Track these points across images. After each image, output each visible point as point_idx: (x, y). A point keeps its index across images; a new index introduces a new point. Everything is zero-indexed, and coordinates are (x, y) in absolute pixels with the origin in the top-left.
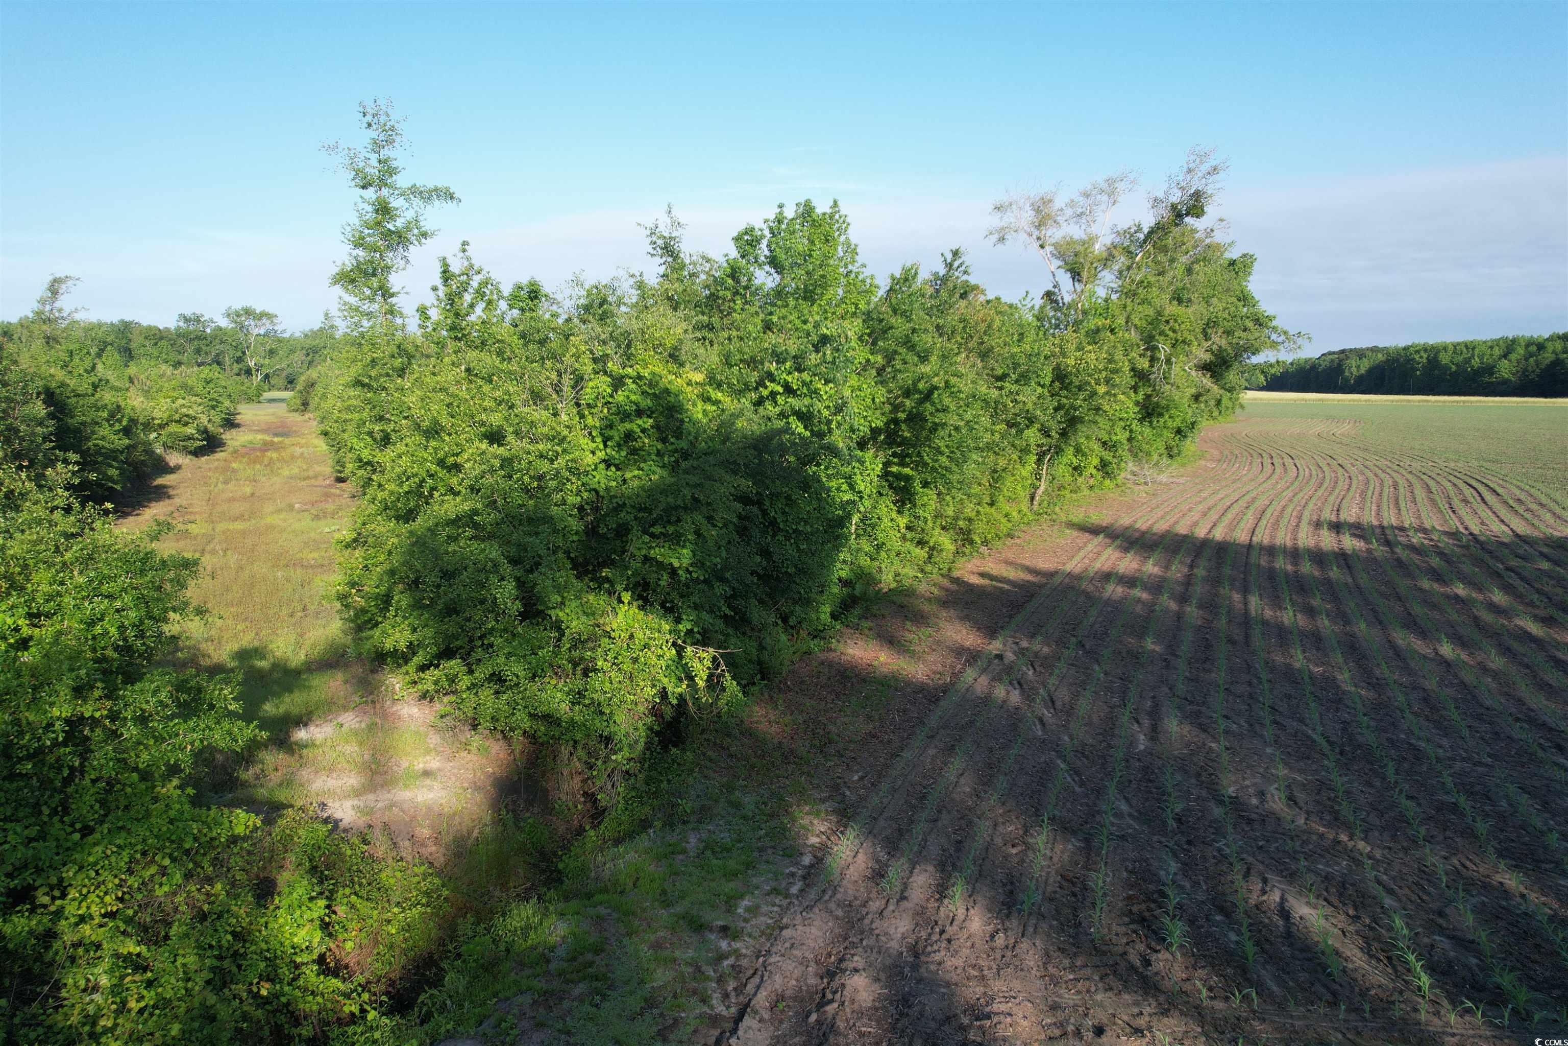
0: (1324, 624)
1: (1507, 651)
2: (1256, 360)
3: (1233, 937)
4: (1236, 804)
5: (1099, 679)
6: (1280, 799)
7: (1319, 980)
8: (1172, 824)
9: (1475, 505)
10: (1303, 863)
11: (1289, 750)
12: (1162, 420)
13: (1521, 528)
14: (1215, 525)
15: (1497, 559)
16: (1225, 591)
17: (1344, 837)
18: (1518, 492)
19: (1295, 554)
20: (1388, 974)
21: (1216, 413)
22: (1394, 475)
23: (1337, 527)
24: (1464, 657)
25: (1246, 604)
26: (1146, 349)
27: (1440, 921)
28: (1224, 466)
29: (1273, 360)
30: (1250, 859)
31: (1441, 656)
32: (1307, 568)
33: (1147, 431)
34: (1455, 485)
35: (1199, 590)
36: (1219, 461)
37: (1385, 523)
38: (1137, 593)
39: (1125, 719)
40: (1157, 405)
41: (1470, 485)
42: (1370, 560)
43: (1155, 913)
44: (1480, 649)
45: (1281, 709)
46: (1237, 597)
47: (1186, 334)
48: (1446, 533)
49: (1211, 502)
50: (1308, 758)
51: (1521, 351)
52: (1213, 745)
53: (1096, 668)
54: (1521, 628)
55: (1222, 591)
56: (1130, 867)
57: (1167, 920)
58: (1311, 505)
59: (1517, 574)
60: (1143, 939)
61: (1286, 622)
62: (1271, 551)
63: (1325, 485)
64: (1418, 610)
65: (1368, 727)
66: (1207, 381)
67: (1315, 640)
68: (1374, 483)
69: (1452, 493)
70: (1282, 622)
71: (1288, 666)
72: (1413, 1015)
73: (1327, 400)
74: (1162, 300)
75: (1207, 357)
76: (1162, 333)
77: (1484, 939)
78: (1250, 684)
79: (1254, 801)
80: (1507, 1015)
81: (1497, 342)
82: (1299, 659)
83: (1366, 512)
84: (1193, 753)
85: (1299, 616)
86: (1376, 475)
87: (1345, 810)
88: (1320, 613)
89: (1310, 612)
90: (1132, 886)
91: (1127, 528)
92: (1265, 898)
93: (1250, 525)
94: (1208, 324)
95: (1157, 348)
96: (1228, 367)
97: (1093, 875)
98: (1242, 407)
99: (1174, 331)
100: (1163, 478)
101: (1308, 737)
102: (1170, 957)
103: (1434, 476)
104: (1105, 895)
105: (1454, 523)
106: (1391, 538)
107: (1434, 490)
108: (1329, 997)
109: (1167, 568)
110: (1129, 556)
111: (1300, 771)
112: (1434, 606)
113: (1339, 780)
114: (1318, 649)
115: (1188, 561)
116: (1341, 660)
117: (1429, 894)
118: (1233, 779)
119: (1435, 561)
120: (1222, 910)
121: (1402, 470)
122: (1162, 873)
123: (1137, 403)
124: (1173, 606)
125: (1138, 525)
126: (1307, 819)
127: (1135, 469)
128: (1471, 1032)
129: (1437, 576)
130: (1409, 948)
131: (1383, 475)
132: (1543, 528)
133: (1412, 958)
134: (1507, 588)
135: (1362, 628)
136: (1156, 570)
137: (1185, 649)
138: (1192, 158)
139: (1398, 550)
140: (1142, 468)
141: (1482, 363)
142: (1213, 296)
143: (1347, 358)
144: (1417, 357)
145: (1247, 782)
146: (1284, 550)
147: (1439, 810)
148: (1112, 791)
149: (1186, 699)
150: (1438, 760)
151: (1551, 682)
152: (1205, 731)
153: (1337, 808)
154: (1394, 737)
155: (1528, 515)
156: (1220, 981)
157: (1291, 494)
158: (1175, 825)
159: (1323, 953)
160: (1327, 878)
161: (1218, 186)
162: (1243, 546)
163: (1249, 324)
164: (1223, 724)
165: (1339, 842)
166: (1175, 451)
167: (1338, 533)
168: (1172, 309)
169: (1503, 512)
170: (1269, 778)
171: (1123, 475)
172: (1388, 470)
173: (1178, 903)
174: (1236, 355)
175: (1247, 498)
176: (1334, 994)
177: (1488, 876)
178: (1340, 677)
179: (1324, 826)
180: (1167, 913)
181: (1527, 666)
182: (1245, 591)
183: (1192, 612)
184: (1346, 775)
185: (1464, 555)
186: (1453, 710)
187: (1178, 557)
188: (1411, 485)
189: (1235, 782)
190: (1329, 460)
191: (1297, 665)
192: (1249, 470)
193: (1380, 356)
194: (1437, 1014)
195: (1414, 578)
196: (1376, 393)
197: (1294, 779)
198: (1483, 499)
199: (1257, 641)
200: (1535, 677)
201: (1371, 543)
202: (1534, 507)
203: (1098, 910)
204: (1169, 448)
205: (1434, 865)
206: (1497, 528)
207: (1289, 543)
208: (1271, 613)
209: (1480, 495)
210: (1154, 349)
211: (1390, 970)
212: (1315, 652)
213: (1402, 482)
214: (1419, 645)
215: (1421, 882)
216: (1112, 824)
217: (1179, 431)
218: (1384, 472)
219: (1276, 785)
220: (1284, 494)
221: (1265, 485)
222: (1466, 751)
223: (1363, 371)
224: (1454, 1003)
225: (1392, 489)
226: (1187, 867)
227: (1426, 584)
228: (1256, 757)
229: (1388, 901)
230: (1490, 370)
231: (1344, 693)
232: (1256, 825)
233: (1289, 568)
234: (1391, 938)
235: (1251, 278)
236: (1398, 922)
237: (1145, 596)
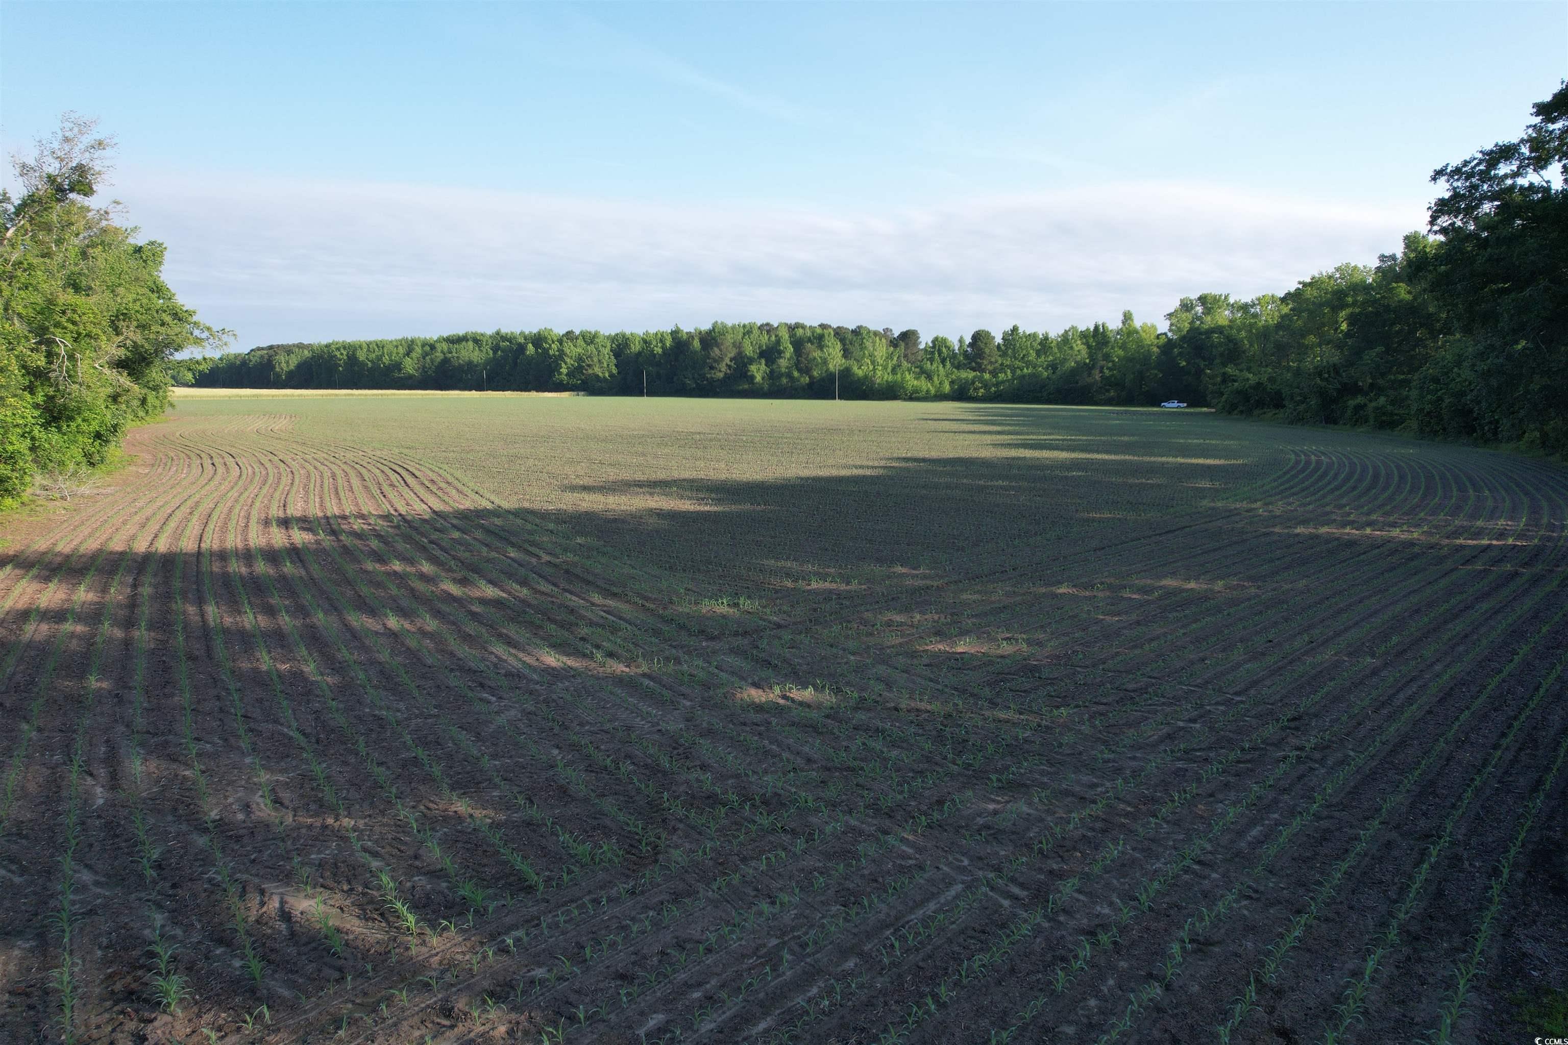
0: (286, 621)
1: (437, 614)
2: (179, 356)
3: (237, 963)
4: (221, 825)
5: (30, 740)
6: (266, 805)
7: (325, 964)
8: (150, 873)
9: (400, 488)
10: (297, 859)
11: (268, 753)
12: (73, 425)
13: (438, 506)
14: (156, 536)
15: (423, 534)
16: (178, 605)
17: (330, 821)
18: (430, 474)
19: (247, 555)
20: (382, 929)
21: (141, 413)
22: (333, 467)
23: (285, 523)
24: (407, 625)
25: (203, 616)
26: (40, 343)
27: (417, 863)
28: (160, 470)
29: (199, 357)
30: (245, 877)
31: (389, 629)
32: (261, 567)
33: (55, 437)
34: (383, 472)
35: (146, 611)
36: (153, 465)
37: (329, 514)
38: (68, 627)
39: (74, 776)
40: (65, 407)
41: (395, 471)
42: (320, 552)
43: (144, 980)
44: (418, 616)
45: (254, 715)
46: (191, 609)
47: (90, 327)
48: (381, 517)
49: (148, 511)
50: (288, 756)
51: (418, 350)
52: (187, 773)
53: (25, 726)
54: (445, 591)
55: (174, 606)
56: (105, 941)
57: (160, 981)
58: (257, 504)
59: (438, 545)
60: (133, 1015)
61: (248, 626)
62: (222, 556)
63: (270, 482)
64: (365, 590)
65: (337, 711)
66: (125, 380)
67: (277, 638)
68: (314, 474)
69: (381, 480)
70: (243, 627)
71: (256, 671)
72: (406, 954)
73: (261, 396)
74: (53, 286)
75: (122, 353)
76: (57, 325)
77: (449, 863)
78: (218, 698)
79: (240, 816)
80: (470, 918)
81: (400, 342)
82: (265, 661)
83: (311, 505)
84: (164, 788)
85: (260, 618)
86: (315, 468)
87: (328, 795)
88: (280, 611)
89: (271, 611)
90: (108, 963)
91: (44, 553)
92: (264, 909)
93: (197, 531)
94: (117, 316)
95: (54, 341)
96: (149, 364)
97: (55, 973)
98: (172, 405)
99: (74, 323)
100: (85, 489)
101: (284, 735)
102: (170, 1018)
103: (365, 464)
104: (75, 988)
105: (386, 507)
106: (335, 527)
107: (366, 478)
108: (337, 975)
109: (104, 590)
110: (52, 586)
111: (281, 771)
112: (379, 585)
113: (318, 769)
114: (283, 647)
115: (130, 580)
116: (304, 652)
117: (406, 843)
118: (214, 801)
119: (374, 544)
120: (220, 941)
121: (338, 462)
122: (147, 932)
123: (36, 406)
124: (119, 633)
125: (59, 548)
126: (295, 816)
127: (45, 483)
128: (448, 945)
129: (379, 558)
130: (396, 897)
131: (321, 468)
132: (451, 502)
133: (399, 905)
134: (433, 560)
135: (320, 618)
136: (91, 596)
137: (139, 677)
138: (68, 125)
139: (343, 537)
140: (56, 481)
141: (391, 360)
142: (120, 285)
143: (276, 354)
144: (338, 354)
145: (230, 800)
146: (236, 553)
147: (404, 767)
148: (67, 863)
149: (148, 732)
150: (398, 723)
151: (471, 632)
152: (175, 760)
153: (320, 795)
154: (361, 713)
155: (440, 494)
156: (229, 1016)
157: (236, 494)
158: (154, 874)
159: (326, 937)
160: (321, 865)
161: (107, 163)
162: (192, 555)
163: (167, 318)
164: (194, 748)
165: (327, 827)
166: (97, 457)
167: (287, 528)
168: (67, 297)
169: (422, 492)
170: (252, 788)
171: (29, 490)
172: (326, 462)
173: (171, 957)
174: (156, 351)
175: (189, 503)
176: (340, 970)
177: (446, 810)
178: (306, 669)
179: (311, 817)
180: (160, 974)
181: (454, 623)
182: (200, 601)
183: (143, 636)
184: (324, 762)
185: (397, 535)
186: (404, 676)
187: (117, 578)
188: (346, 474)
189: (218, 804)
190: (271, 456)
191: (264, 668)
192: (188, 473)
193: (306, 352)
194: (424, 943)
195: (359, 562)
196: (307, 388)
197: (277, 781)
198: (405, 483)
199: (220, 650)
200: (459, 631)
201: (318, 534)
202: (443, 485)
203: (67, 1011)
204: (88, 456)
205: (406, 817)
206: (419, 507)
207: (240, 545)
208: (231, 620)
209: (404, 480)
210: (50, 343)
211: (384, 924)
212: (279, 650)
213: (339, 473)
214: (370, 623)
215: (398, 835)
216: (73, 903)
217: (98, 436)
218: (322, 464)
219: (260, 793)
220: (230, 494)
221: (207, 487)
222: (418, 708)
223: (292, 366)
224: (433, 925)
225: (331, 480)
226: (175, 916)
227: (370, 566)
228: (236, 771)
229: (375, 864)
230: (398, 366)
231: (312, 683)
232: (246, 840)
233: (244, 570)
234: (381, 896)
235: (162, 268)
236: (385, 879)
237: (80, 628)
